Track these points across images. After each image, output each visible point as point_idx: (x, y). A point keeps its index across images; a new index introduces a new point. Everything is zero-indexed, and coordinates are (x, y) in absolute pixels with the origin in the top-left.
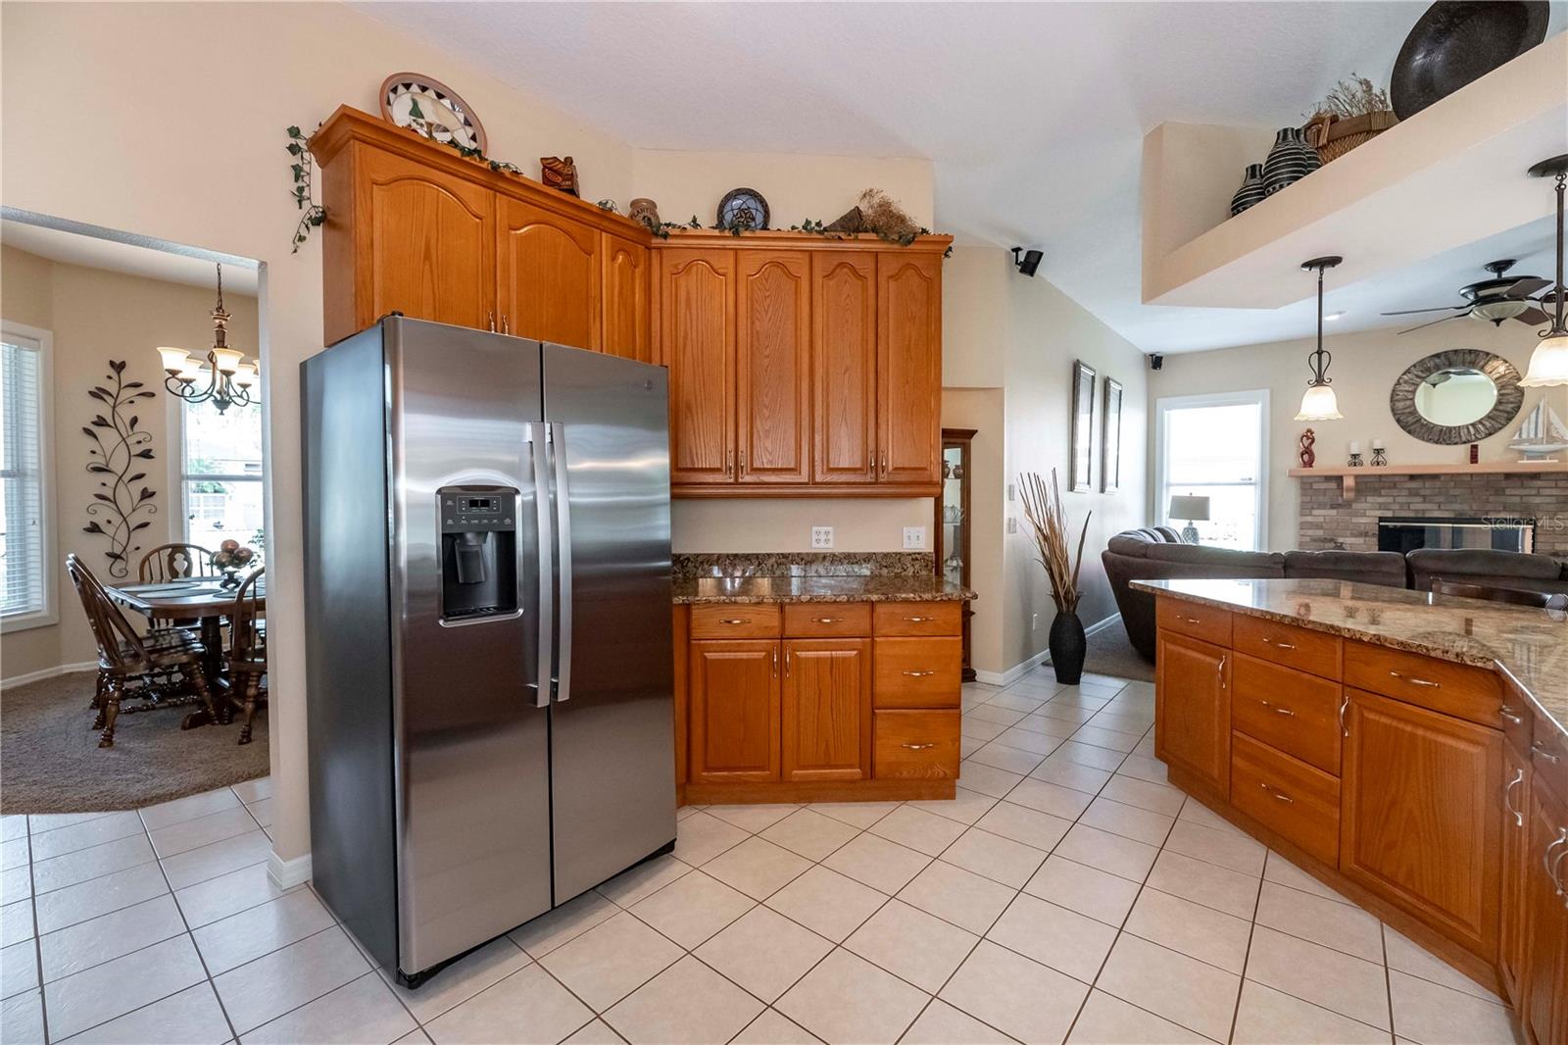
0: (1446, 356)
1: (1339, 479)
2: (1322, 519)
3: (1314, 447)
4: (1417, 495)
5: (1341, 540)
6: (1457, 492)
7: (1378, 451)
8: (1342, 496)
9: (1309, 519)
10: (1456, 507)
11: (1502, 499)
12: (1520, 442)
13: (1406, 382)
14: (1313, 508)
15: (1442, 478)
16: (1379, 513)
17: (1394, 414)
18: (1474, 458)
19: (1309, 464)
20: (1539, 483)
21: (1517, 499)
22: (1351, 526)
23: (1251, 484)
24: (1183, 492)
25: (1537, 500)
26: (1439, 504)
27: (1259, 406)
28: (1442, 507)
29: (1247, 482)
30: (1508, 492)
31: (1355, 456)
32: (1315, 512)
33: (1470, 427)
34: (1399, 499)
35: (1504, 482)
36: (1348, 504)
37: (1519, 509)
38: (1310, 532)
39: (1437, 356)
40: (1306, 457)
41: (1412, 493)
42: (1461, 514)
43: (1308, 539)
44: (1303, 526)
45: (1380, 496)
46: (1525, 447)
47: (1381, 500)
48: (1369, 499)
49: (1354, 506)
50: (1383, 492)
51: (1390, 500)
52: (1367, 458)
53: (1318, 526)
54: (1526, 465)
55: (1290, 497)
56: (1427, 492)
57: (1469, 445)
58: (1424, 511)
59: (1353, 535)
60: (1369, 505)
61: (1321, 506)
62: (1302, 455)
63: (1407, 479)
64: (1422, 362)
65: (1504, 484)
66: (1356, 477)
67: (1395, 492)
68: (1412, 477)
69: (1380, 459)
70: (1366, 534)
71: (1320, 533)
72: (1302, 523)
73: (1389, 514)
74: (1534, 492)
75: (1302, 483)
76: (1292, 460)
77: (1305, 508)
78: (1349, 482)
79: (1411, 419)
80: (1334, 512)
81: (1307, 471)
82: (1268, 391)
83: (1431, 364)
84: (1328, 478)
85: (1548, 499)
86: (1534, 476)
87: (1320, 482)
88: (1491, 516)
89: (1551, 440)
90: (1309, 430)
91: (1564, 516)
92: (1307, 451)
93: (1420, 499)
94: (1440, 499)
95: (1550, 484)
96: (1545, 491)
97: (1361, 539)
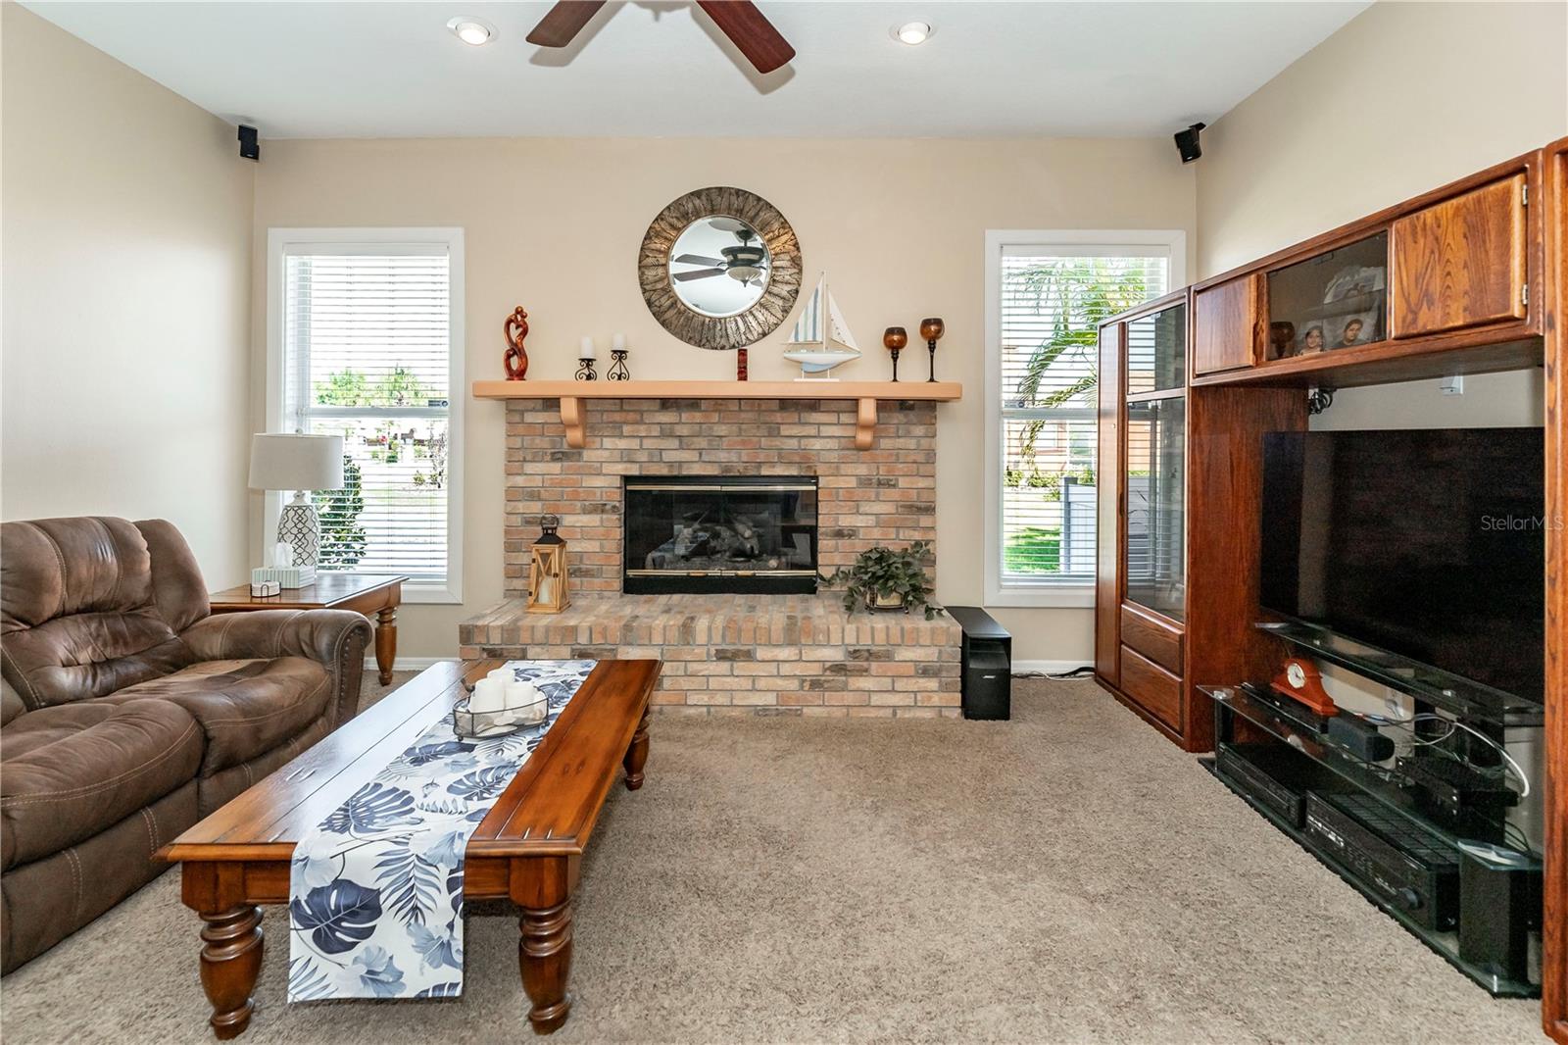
0: (707, 195)
1: (557, 404)
2: (537, 481)
3: (528, 344)
4: (672, 436)
6: (723, 430)
7: (620, 355)
9: (520, 481)
10: (723, 456)
11: (777, 442)
12: (797, 347)
13: (658, 236)
14: (525, 461)
15: (704, 405)
16: (624, 468)
17: (644, 291)
18: (742, 374)
19: (518, 374)
20: (819, 418)
21: (793, 443)
22: (582, 496)
25: (818, 444)
26: (700, 451)
27: (449, 260)
28: (705, 458)
30: (785, 430)
31: (586, 362)
32: (529, 468)
33: (739, 319)
34: (648, 443)
35: (778, 415)
36: (574, 452)
37: (797, 459)
38: (521, 507)
39: (697, 194)
40: (514, 360)
41: (667, 433)
42: (727, 469)
43: (517, 520)
44: (512, 495)
45: (621, 436)
46: (803, 356)
47: (622, 444)
48: (608, 443)
49: (584, 455)
50: (626, 429)
51: (634, 444)
52: (604, 364)
53: (533, 495)
54: (804, 386)
55: (493, 439)
56: (683, 430)
57: (737, 351)
58: (680, 464)
59: (585, 511)
60: (606, 454)
61: (538, 456)
62: (509, 357)
63: (657, 404)
64: (678, 203)
65: (778, 417)
67: (642, 430)
68: (666, 403)
69: (623, 369)
70: (601, 509)
72: (509, 490)
73: (634, 471)
74: (812, 431)
75: (509, 411)
77: (515, 461)
78: (569, 410)
79: (666, 302)
80: (556, 467)
81: (517, 388)
82: (458, 232)
83: (690, 207)
84: (546, 403)
85: (832, 444)
86: (813, 404)
87: (533, 410)
88: (765, 472)
89: (835, 345)
90: (519, 311)
91: (845, 469)
92: (516, 350)
93: (675, 443)
94: (703, 443)
95: (833, 418)
96: (826, 431)
97: (594, 520)
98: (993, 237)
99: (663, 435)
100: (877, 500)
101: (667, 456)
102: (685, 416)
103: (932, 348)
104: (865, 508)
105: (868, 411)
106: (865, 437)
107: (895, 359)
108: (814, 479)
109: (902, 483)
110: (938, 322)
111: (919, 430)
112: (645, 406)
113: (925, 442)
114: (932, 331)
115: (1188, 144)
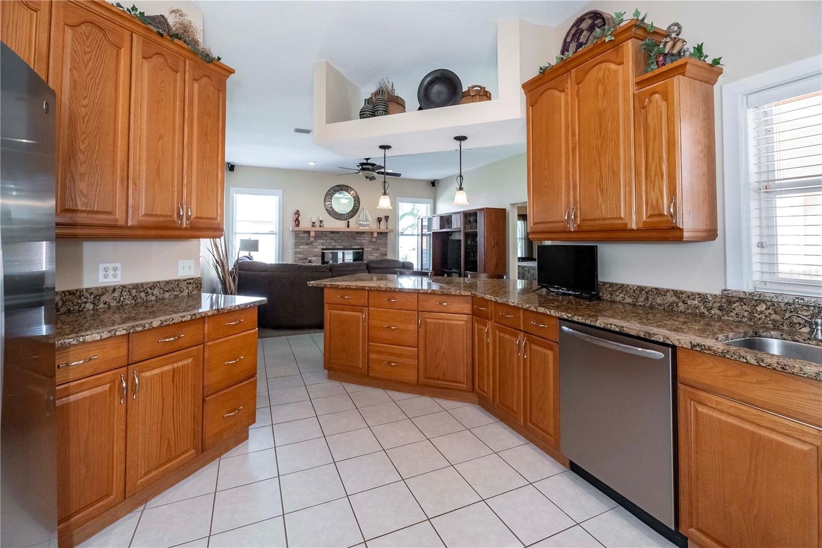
0: (340, 186)
1: (309, 232)
2: (302, 250)
3: (300, 218)
4: (333, 239)
5: (310, 258)
6: (344, 238)
7: (321, 221)
8: (310, 239)
9: (298, 250)
10: (344, 244)
11: (355, 241)
12: (360, 221)
13: (329, 194)
14: (299, 245)
15: (340, 233)
16: (322, 247)
17: (325, 207)
18: (348, 226)
19: (298, 225)
20: (364, 235)
21: (359, 241)
22: (313, 253)
23: (274, 234)
24: (246, 237)
25: (364, 241)
26: (339, 243)
27: (278, 197)
28: (341, 244)
29: (271, 233)
30: (358, 238)
31: (313, 223)
32: (301, 247)
33: (347, 214)
34: (328, 241)
36: (311, 243)
38: (298, 256)
39: (338, 186)
40: (297, 222)
41: (332, 239)
43: (297, 259)
44: (296, 253)
46: (361, 223)
47: (322, 241)
48: (319, 241)
49: (314, 243)
50: (323, 238)
51: (325, 241)
52: (318, 224)
53: (301, 253)
54: (362, 229)
55: (290, 240)
56: (336, 238)
57: (347, 221)
58: (335, 245)
59: (314, 256)
60: (318, 243)
61: (302, 244)
62: (295, 221)
63: (329, 233)
64: (333, 187)
65: (356, 236)
66: (315, 232)
67: (326, 238)
68: (332, 232)
69: (322, 225)
70: (317, 256)
71: (302, 256)
72: (295, 252)
73: (325, 247)
74: (363, 238)
75: (296, 234)
76: (290, 224)
77: (297, 245)
78: (312, 234)
79: (330, 210)
80: (306, 247)
81: (297, 229)
82: (281, 191)
83: (336, 189)
84: (305, 232)
85: (366, 241)
86: (363, 233)
87: (302, 233)
88: (353, 247)
89: (367, 220)
90: (298, 211)
91: (370, 247)
92: (297, 220)
93: (334, 241)
94: (339, 241)
95: (367, 236)
96: (366, 238)
97: (316, 258)
98: (398, 199)
99: (331, 239)
100: (376, 253)
101: (332, 244)
102: (336, 235)
103: (387, 221)
104: (374, 255)
105: (375, 235)
106: (374, 240)
107: (380, 223)
108: (363, 249)
109: (381, 249)
110: (388, 216)
111: (384, 238)
112: (327, 233)
113: (385, 241)
114: (387, 218)
115: (433, 183)
